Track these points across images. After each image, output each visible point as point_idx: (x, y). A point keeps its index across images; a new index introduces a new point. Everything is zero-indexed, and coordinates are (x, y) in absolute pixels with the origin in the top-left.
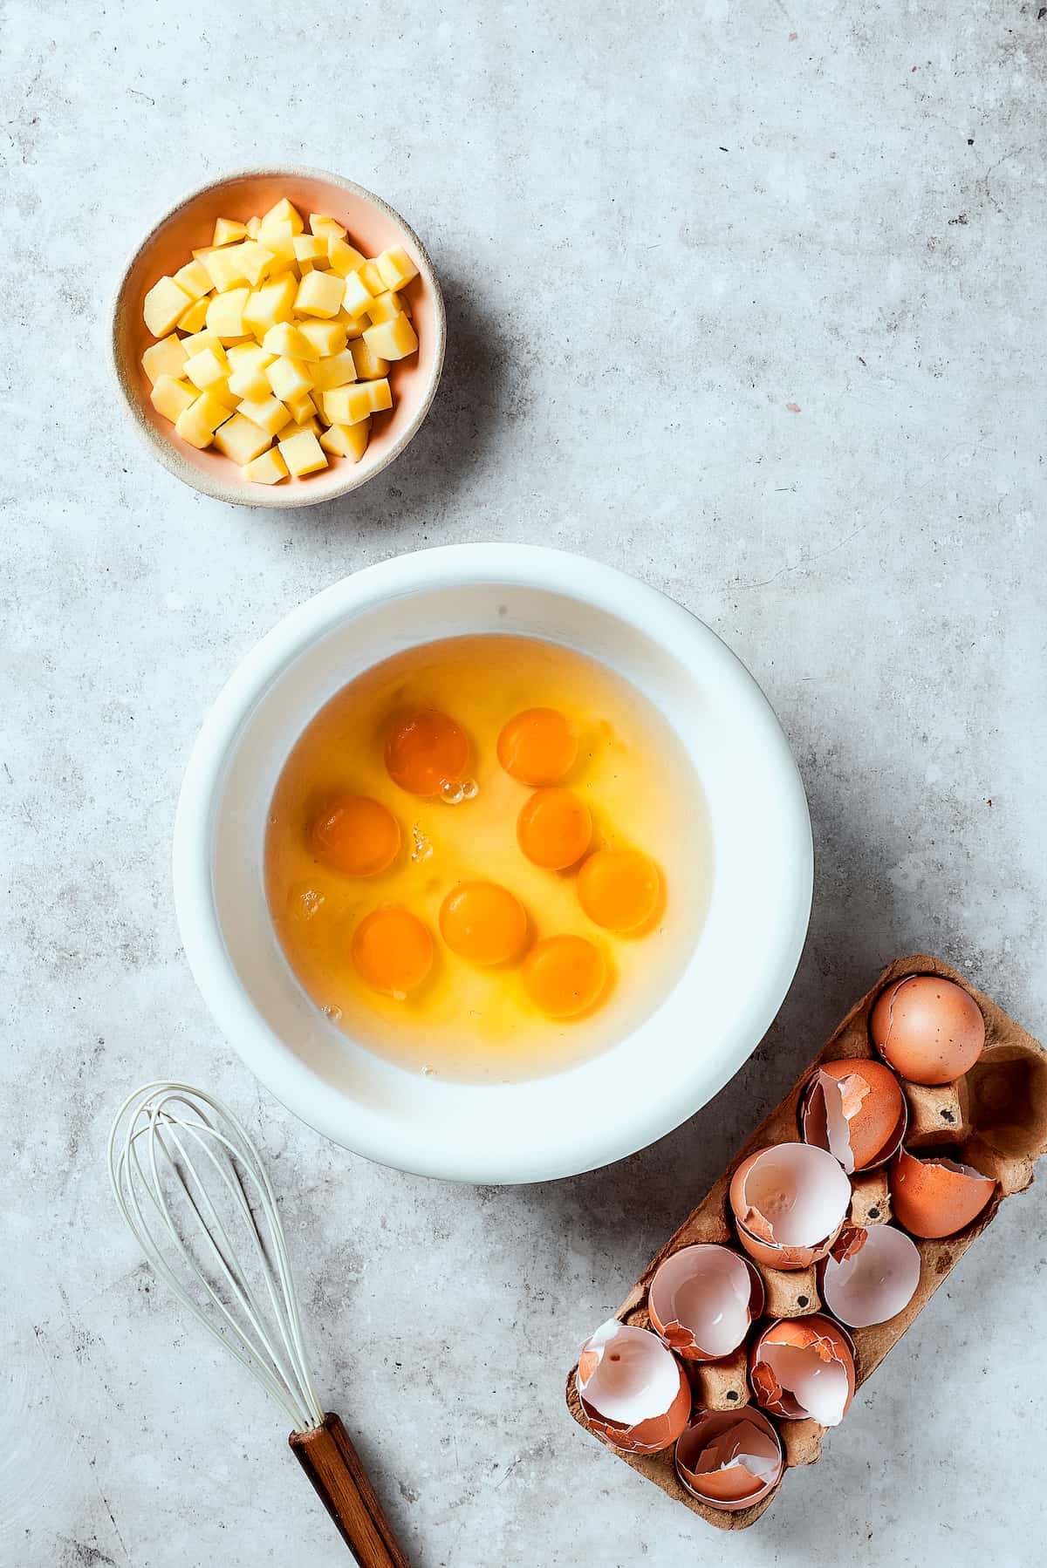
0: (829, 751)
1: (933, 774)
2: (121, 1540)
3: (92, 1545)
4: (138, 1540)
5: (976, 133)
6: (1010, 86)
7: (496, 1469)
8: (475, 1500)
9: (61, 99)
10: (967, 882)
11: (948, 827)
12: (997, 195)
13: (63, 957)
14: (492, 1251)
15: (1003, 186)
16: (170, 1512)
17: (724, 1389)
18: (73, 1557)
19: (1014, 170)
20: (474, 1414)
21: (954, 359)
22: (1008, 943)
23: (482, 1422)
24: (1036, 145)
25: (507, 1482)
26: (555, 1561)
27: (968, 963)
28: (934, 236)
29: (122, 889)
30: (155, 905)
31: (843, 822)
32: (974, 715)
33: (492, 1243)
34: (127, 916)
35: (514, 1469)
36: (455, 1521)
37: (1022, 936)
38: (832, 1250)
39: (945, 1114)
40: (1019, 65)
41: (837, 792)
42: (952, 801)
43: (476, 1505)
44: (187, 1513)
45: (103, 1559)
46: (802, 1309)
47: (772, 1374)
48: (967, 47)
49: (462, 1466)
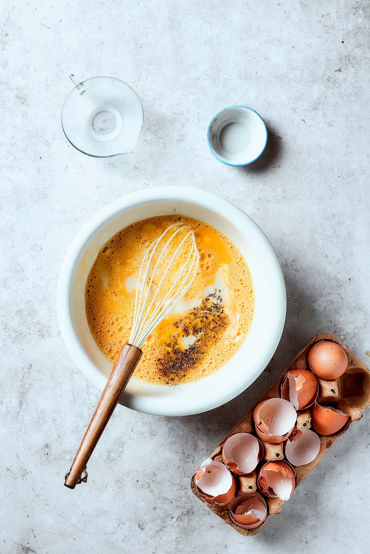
0: (292, 261)
1: (329, 269)
2: (38, 544)
3: (28, 546)
4: (44, 544)
5: (345, 39)
6: (357, 22)
7: (173, 519)
8: (165, 529)
9: (16, 27)
10: (341, 308)
11: (335, 288)
12: (352, 61)
13: (17, 335)
14: (171, 440)
15: (354, 58)
16: (56, 534)
17: (247, 485)
18: (21, 550)
19: (358, 52)
20: (165, 499)
21: (337, 120)
22: (356, 330)
23: (167, 502)
24: (367, 43)
25: (177, 523)
26: (194, 551)
27: (342, 337)
28: (330, 76)
29: (38, 310)
30: (50, 316)
31: (297, 286)
32: (344, 248)
33: (171, 437)
34: (40, 320)
35: (179, 519)
36: (158, 537)
37: (361, 327)
38: (289, 438)
39: (332, 390)
40: (360, 15)
41: (295, 275)
42: (336, 279)
43: (166, 531)
44: (62, 534)
45: (31, 551)
46: (277, 458)
47: (265, 481)
48: (341, 8)
49: (160, 517)
